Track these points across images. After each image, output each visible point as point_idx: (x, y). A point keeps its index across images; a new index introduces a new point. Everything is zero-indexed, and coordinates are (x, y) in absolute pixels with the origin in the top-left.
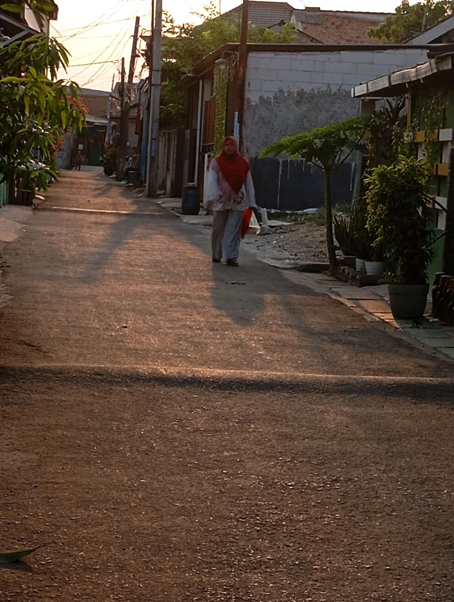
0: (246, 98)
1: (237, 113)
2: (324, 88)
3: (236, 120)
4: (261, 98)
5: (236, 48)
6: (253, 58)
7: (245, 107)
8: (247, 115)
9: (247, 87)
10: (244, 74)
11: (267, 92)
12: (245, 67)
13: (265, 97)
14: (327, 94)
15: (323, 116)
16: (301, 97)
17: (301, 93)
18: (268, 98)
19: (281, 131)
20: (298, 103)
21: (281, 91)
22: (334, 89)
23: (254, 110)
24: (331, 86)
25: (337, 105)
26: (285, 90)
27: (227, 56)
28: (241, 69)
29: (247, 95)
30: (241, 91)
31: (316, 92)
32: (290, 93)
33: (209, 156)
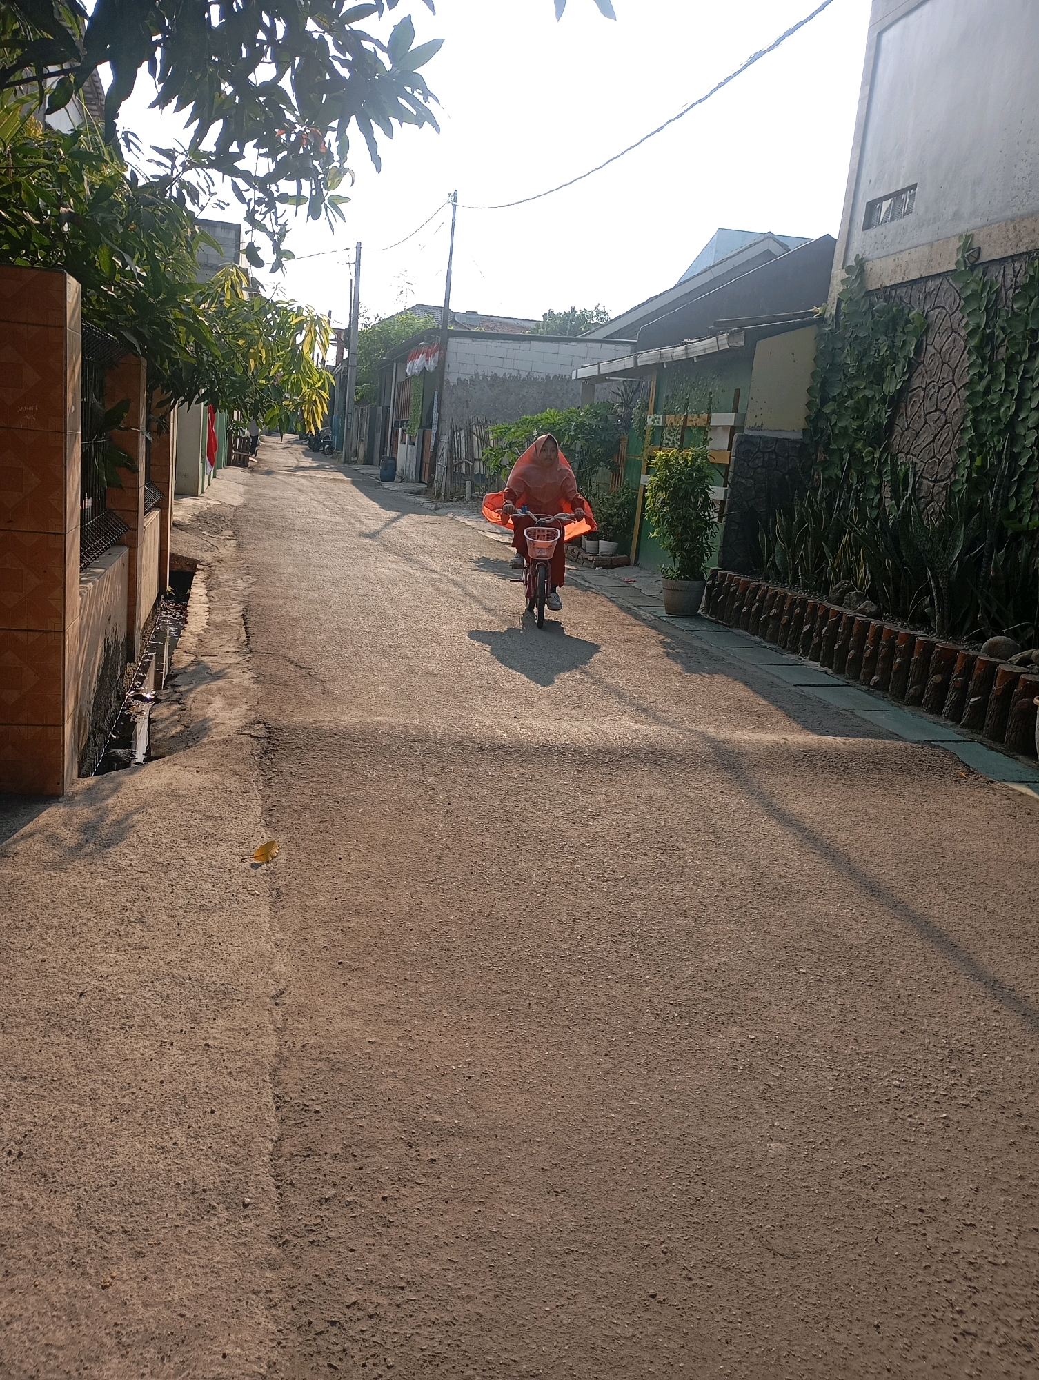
0: (445, 380)
1: (436, 393)
2: (515, 374)
3: (436, 398)
4: (458, 379)
5: (438, 332)
6: (453, 343)
7: (445, 387)
8: (446, 395)
9: (446, 369)
10: (445, 357)
11: (464, 374)
12: (447, 350)
13: (462, 379)
14: (517, 379)
15: (513, 398)
16: (495, 381)
17: (495, 377)
18: (465, 380)
20: (491, 386)
21: (477, 374)
22: (524, 375)
23: (452, 391)
24: (521, 373)
25: (525, 390)
26: (481, 373)
27: (429, 339)
28: (443, 351)
29: (446, 377)
30: (442, 373)
31: (507, 377)
32: (485, 377)
33: (403, 431)
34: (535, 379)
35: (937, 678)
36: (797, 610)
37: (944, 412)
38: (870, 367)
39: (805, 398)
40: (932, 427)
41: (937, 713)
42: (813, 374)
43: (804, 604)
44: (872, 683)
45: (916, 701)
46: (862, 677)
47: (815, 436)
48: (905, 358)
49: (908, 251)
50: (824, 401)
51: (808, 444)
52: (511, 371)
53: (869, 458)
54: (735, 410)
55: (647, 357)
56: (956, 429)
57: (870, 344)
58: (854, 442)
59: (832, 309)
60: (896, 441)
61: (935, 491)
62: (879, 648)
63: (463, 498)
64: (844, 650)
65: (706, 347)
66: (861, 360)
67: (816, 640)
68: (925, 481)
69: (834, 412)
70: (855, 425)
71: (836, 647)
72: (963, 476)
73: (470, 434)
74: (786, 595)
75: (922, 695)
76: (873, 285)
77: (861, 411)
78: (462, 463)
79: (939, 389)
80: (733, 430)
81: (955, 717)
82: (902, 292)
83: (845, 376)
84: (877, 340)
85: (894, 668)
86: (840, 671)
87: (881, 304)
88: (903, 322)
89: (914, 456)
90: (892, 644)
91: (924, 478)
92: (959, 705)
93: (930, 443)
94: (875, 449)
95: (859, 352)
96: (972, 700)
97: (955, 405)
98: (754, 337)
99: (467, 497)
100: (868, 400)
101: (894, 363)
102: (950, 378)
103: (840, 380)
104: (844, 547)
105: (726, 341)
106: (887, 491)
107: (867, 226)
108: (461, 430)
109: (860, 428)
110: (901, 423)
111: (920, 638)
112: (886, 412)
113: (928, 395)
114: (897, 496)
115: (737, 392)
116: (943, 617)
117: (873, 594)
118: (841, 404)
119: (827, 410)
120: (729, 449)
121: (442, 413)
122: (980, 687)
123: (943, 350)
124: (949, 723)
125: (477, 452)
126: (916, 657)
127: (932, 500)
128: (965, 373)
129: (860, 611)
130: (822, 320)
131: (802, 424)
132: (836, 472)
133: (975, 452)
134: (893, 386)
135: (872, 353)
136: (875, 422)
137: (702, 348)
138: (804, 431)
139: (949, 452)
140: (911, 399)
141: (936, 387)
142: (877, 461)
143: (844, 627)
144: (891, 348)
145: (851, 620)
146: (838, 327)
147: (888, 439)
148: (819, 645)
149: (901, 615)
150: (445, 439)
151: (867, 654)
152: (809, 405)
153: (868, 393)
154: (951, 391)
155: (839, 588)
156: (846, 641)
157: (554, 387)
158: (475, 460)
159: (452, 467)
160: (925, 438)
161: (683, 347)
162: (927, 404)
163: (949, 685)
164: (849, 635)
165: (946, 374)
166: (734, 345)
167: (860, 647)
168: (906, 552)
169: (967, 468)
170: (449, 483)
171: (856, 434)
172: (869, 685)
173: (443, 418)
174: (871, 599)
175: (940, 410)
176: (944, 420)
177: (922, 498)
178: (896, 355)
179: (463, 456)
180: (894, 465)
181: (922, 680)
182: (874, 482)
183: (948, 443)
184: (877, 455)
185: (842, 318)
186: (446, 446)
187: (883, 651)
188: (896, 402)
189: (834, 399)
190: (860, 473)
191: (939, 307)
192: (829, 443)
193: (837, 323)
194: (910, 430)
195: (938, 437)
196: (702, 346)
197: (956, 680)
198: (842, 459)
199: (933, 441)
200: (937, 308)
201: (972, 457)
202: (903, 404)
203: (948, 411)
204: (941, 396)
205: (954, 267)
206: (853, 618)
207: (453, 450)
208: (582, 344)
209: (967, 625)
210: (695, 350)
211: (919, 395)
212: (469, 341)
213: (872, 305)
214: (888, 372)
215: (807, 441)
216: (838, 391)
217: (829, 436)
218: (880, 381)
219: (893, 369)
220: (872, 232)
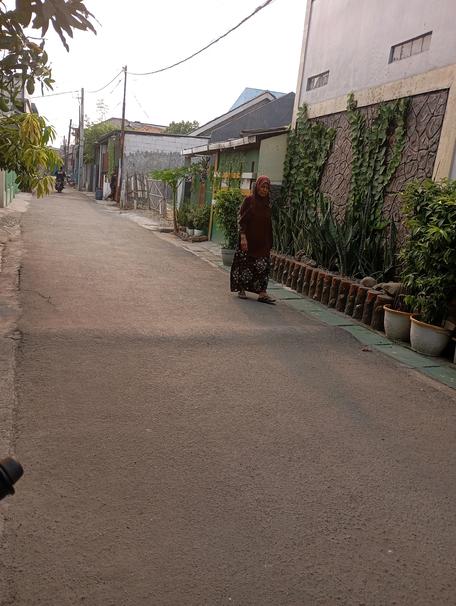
0: (124, 153)
1: (120, 159)
2: (156, 151)
3: (120, 162)
4: (130, 153)
5: (120, 131)
6: (127, 136)
7: (124, 157)
8: (124, 160)
9: (124, 149)
10: (123, 143)
11: (133, 151)
12: (124, 140)
13: (132, 153)
14: (157, 154)
15: (155, 162)
16: (147, 154)
17: (146, 153)
18: (133, 154)
19: (138, 168)
20: (145, 157)
21: (138, 151)
22: (160, 152)
23: (127, 158)
24: (159, 151)
25: (161, 159)
26: (140, 151)
27: (116, 134)
28: (122, 141)
30: (122, 150)
31: (153, 152)
32: (142, 152)
33: (106, 176)
34: (165, 154)
35: (342, 296)
36: (281, 264)
37: (343, 175)
38: (311, 154)
39: (282, 167)
40: (338, 182)
41: (342, 311)
42: (286, 156)
43: (284, 261)
44: (314, 298)
45: (333, 306)
46: (309, 295)
47: (288, 184)
48: (326, 150)
49: (326, 101)
50: (291, 168)
51: (284, 188)
52: (154, 150)
53: (311, 195)
54: (252, 171)
55: (213, 147)
56: (348, 182)
57: (311, 143)
58: (304, 187)
59: (293, 127)
60: (322, 188)
61: (340, 210)
62: (316, 282)
63: (133, 208)
64: (301, 283)
65: (239, 142)
66: (307, 150)
67: (289, 278)
68: (335, 206)
69: (296, 173)
70: (305, 179)
71: (298, 281)
72: (351, 204)
73: (136, 179)
74: (276, 257)
75: (335, 303)
76: (311, 116)
77: (307, 173)
78: (132, 192)
79: (341, 164)
80: (252, 180)
81: (350, 314)
82: (324, 120)
83: (300, 157)
84: (313, 141)
85: (323, 291)
86: (300, 291)
87: (314, 125)
88: (324, 133)
89: (330, 194)
90: (322, 280)
91: (334, 204)
92: (351, 308)
93: (337, 188)
94: (313, 190)
95: (306, 147)
96: (357, 306)
97: (348, 172)
98: (260, 138)
99: (135, 208)
100: (310, 168)
101: (321, 152)
102: (345, 159)
103: (298, 159)
104: (301, 236)
105: (247, 140)
106: (319, 210)
107: (308, 89)
108: (131, 177)
109: (307, 181)
110: (324, 179)
111: (334, 278)
112: (318, 174)
113: (335, 167)
114: (323, 212)
115: (253, 163)
116: (344, 268)
117: (313, 257)
118: (298, 170)
119: (293, 172)
120: (250, 189)
121: (123, 169)
122: (360, 300)
123: (342, 147)
124: (347, 316)
125: (139, 188)
126: (332, 286)
127: (338, 214)
128: (351, 157)
129: (308, 264)
130: (289, 132)
131: (282, 178)
132: (296, 200)
133: (356, 193)
134: (320, 163)
135: (311, 147)
136: (314, 178)
137: (237, 143)
138: (283, 181)
139: (345, 193)
140: (328, 168)
141: (339, 163)
142: (314, 196)
143: (301, 272)
144: (320, 145)
145: (304, 269)
146: (296, 135)
147: (319, 186)
148: (290, 280)
149: (326, 266)
150: (124, 181)
151: (311, 285)
152: (285, 169)
153: (310, 165)
154: (345, 166)
155: (299, 254)
156: (302, 278)
157: (174, 158)
158: (138, 191)
159: (128, 193)
160: (335, 187)
161: (229, 142)
162: (336, 171)
163: (346, 299)
164: (303, 276)
165: (343, 158)
166: (251, 142)
167: (308, 281)
168: (328, 238)
169: (353, 200)
170: (126, 201)
171: (305, 183)
172: (312, 298)
173: (123, 171)
174: (312, 259)
175: (341, 174)
176: (343, 179)
177: (334, 213)
178: (322, 148)
179: (133, 189)
180: (322, 198)
181: (335, 296)
182: (314, 206)
183: (344, 189)
184: (314, 193)
185: (298, 131)
186: (125, 184)
187: (318, 283)
188: (322, 170)
189: (295, 167)
190: (307, 201)
191: (340, 127)
192: (294, 187)
193: (296, 133)
194: (328, 182)
195: (340, 186)
196: (237, 142)
197: (350, 297)
198: (299, 195)
199: (338, 187)
200: (339, 127)
201: (355, 195)
202: (325, 171)
203: (344, 174)
204: (341, 168)
205: (346, 109)
206: (305, 268)
207: (128, 186)
208: (186, 138)
209: (354, 271)
210: (234, 143)
211: (332, 167)
212: (134, 136)
213: (311, 125)
214: (318, 156)
215: (284, 186)
216: (297, 164)
217: (294, 184)
218: (315, 159)
219: (320, 155)
220: (310, 92)
